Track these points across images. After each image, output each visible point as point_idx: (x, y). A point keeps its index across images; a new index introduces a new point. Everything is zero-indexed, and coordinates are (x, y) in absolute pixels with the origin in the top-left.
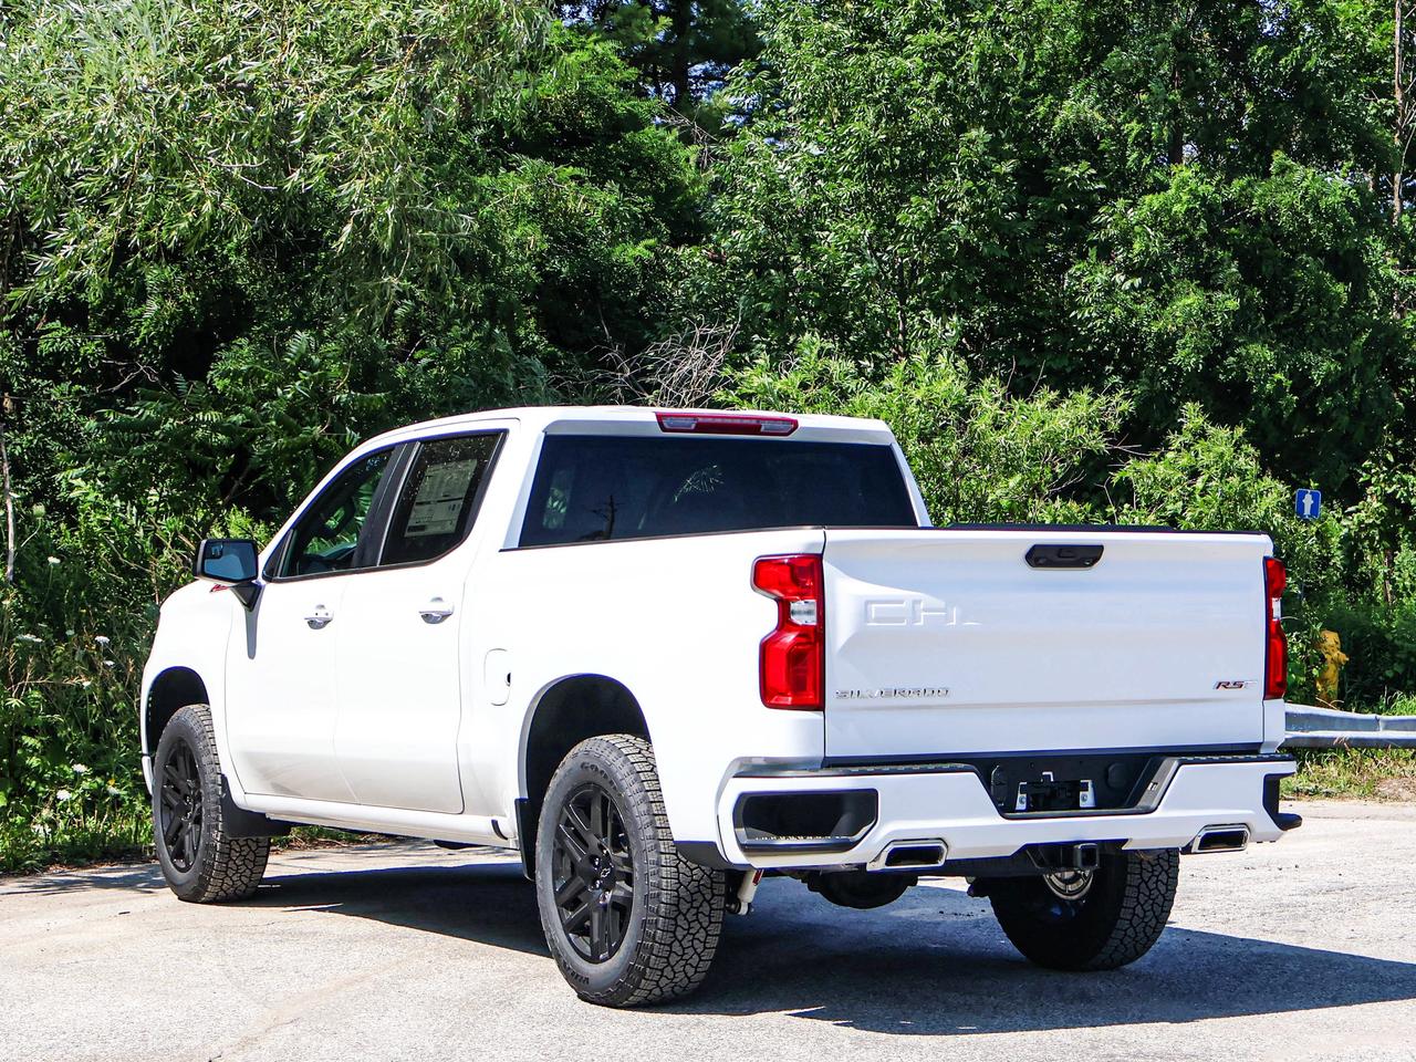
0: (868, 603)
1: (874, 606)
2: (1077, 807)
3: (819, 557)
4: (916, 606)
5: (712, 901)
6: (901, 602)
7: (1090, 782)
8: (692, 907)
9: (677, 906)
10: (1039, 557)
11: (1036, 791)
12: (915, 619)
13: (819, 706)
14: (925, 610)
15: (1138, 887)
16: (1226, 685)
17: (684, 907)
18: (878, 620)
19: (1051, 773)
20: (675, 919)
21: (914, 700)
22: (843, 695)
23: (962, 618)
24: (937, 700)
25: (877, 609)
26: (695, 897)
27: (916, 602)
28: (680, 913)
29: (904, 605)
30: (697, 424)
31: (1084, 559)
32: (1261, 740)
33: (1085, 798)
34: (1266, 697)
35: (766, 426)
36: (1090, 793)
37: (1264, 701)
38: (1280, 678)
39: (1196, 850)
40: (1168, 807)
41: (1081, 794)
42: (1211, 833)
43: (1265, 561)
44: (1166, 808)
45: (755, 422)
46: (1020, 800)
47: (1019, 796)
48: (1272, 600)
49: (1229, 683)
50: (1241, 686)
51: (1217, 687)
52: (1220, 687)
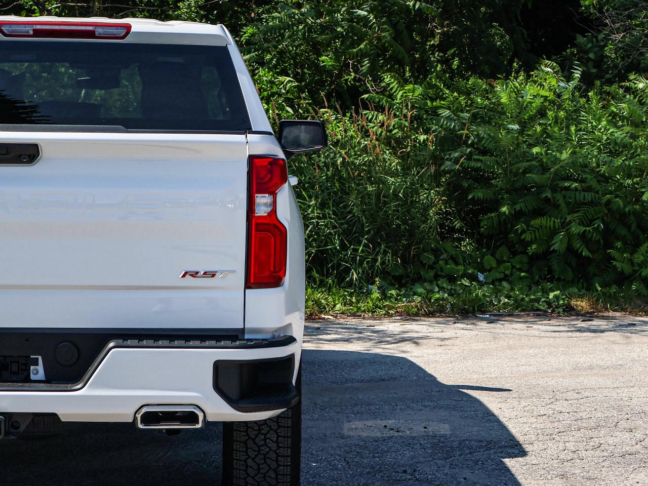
2: (28, 380)
7: (40, 358)
16: (195, 274)
30: (34, 30)
31: (20, 156)
32: (242, 327)
33: (35, 372)
34: (248, 286)
35: (99, 31)
36: (40, 368)
37: (247, 290)
38: (272, 269)
39: (141, 426)
40: (96, 386)
41: (32, 368)
42: (160, 412)
43: (252, 159)
44: (93, 386)
45: (90, 28)
48: (257, 195)
49: (197, 273)
50: (213, 276)
51: (184, 276)
52: (187, 276)
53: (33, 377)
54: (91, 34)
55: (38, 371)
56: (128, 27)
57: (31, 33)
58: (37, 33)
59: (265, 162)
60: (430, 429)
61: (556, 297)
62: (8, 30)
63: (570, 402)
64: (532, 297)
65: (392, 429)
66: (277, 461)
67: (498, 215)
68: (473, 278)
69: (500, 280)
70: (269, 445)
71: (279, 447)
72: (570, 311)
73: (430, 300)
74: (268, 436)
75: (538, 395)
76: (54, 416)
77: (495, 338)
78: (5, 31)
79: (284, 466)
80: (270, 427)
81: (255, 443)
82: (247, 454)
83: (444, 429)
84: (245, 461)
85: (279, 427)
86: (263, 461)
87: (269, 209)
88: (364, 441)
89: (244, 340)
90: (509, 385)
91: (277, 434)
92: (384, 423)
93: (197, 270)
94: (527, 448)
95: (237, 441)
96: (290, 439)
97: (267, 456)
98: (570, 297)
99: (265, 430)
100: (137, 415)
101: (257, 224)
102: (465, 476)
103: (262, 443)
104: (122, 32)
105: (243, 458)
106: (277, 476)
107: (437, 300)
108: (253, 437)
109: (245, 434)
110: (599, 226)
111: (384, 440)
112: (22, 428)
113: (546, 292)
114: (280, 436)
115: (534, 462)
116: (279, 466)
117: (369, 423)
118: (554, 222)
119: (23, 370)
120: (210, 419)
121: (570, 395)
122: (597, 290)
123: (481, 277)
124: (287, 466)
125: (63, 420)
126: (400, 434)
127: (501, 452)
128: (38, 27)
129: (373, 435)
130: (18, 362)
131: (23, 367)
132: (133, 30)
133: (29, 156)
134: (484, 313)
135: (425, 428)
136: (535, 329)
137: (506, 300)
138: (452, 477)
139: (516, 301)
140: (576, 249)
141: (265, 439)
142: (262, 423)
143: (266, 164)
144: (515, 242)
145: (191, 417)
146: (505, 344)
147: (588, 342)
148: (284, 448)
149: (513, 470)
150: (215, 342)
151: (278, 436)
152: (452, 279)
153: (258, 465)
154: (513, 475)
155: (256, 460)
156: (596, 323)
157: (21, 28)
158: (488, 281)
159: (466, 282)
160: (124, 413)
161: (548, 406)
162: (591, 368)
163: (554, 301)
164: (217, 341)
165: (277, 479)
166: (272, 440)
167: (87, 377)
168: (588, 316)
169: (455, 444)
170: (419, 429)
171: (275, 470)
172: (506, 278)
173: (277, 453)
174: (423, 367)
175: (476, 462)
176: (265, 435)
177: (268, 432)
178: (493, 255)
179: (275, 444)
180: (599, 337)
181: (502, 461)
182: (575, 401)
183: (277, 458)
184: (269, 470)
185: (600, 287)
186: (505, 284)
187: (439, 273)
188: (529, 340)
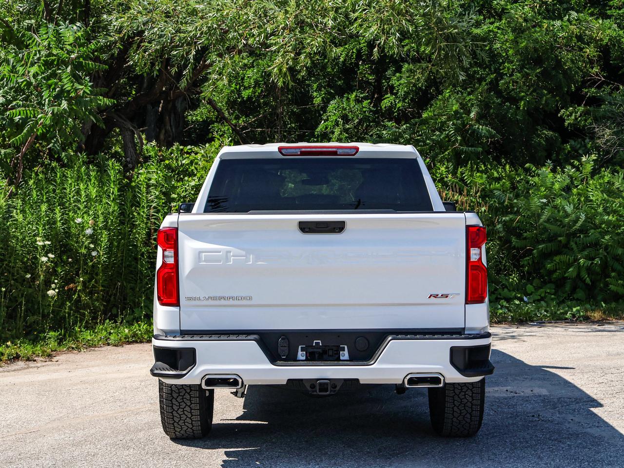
0: (200, 252)
1: (204, 254)
2: (338, 359)
3: (177, 229)
4: (228, 254)
5: (191, 393)
7: (346, 347)
8: (179, 395)
9: (171, 394)
10: (305, 227)
11: (311, 350)
12: (227, 260)
13: (177, 304)
14: (233, 256)
15: (453, 397)
16: (436, 296)
17: (175, 395)
18: (205, 261)
19: (320, 341)
20: (171, 401)
21: (231, 302)
22: (189, 299)
23: (256, 260)
24: (244, 302)
25: (204, 255)
26: (181, 390)
27: (228, 252)
28: (173, 398)
29: (221, 253)
30: (301, 152)
31: (334, 228)
32: (464, 327)
33: (343, 355)
34: (466, 303)
35: (340, 151)
36: (346, 352)
37: (466, 305)
38: (480, 293)
39: (407, 386)
40: (382, 362)
41: (341, 352)
42: (416, 378)
43: (468, 227)
44: (381, 362)
45: (334, 150)
46: (301, 355)
47: (300, 353)
48: (471, 249)
49: (438, 295)
50: (447, 297)
51: (430, 297)
52: (432, 297)
53: (342, 358)
54: (335, 153)
55: (345, 355)
56: (357, 149)
57: (299, 153)
58: (303, 153)
59: (475, 229)
60: (535, 392)
61: (578, 311)
62: (285, 152)
63: (615, 375)
64: (561, 311)
65: (512, 392)
66: (472, 408)
67: (532, 258)
68: (521, 299)
69: (539, 301)
70: (467, 398)
71: (473, 400)
72: (587, 320)
73: (496, 314)
74: (467, 393)
75: (593, 371)
76: (357, 380)
77: (549, 337)
78: (283, 152)
79: (476, 411)
80: (468, 387)
81: (459, 397)
82: (454, 404)
83: (544, 392)
84: (453, 408)
86: (463, 408)
87: (478, 257)
88: (498, 399)
89: (464, 334)
90: (571, 365)
91: (472, 391)
92: (505, 389)
93: (437, 293)
94: (602, 402)
95: (448, 396)
96: (479, 396)
97: (466, 405)
98: (586, 311)
99: (465, 389)
100: (405, 379)
101: (472, 266)
102: (572, 418)
103: (463, 397)
104: (354, 151)
105: (452, 406)
106: (471, 417)
107: (501, 314)
108: (458, 393)
109: (453, 392)
110: (598, 262)
111: (510, 398)
112: (338, 388)
113: (571, 308)
115: (610, 410)
116: (472, 411)
117: (496, 389)
118: (569, 259)
119: (335, 354)
120: (447, 381)
121: (613, 370)
122: (602, 306)
123: (525, 299)
124: (478, 411)
125: (361, 382)
126: (518, 395)
127: (586, 405)
128: (303, 150)
129: (502, 396)
130: (333, 349)
131: (336, 352)
132: (360, 150)
133: (340, 228)
134: (532, 321)
135: (532, 391)
136: (570, 331)
137: (546, 313)
138: (564, 419)
139: (552, 314)
140: (584, 279)
141: (465, 395)
142: (463, 385)
143: (476, 230)
144: (545, 275)
145: (436, 380)
146: (556, 340)
147: (609, 339)
148: (476, 400)
149: (599, 415)
150: (441, 336)
151: (473, 393)
152: (508, 300)
153: (461, 410)
154: (600, 418)
155: (459, 407)
156: (607, 327)
157: (293, 151)
158: (530, 301)
159: (517, 302)
160: (397, 378)
161: (603, 378)
162: (618, 354)
163: (577, 314)
164: (442, 335)
165: (471, 419)
166: (469, 395)
167: (376, 358)
168: (601, 322)
169: (556, 400)
170: (528, 392)
171: (470, 414)
172: (542, 299)
173: (472, 404)
174: (512, 355)
175: (574, 410)
176: (465, 392)
177: (467, 391)
178: (531, 284)
179: (471, 398)
180: (614, 335)
181: (590, 410)
182: (618, 374)
183: (472, 406)
184: (466, 414)
185: (605, 304)
186: (543, 303)
187: (499, 296)
188: (571, 338)
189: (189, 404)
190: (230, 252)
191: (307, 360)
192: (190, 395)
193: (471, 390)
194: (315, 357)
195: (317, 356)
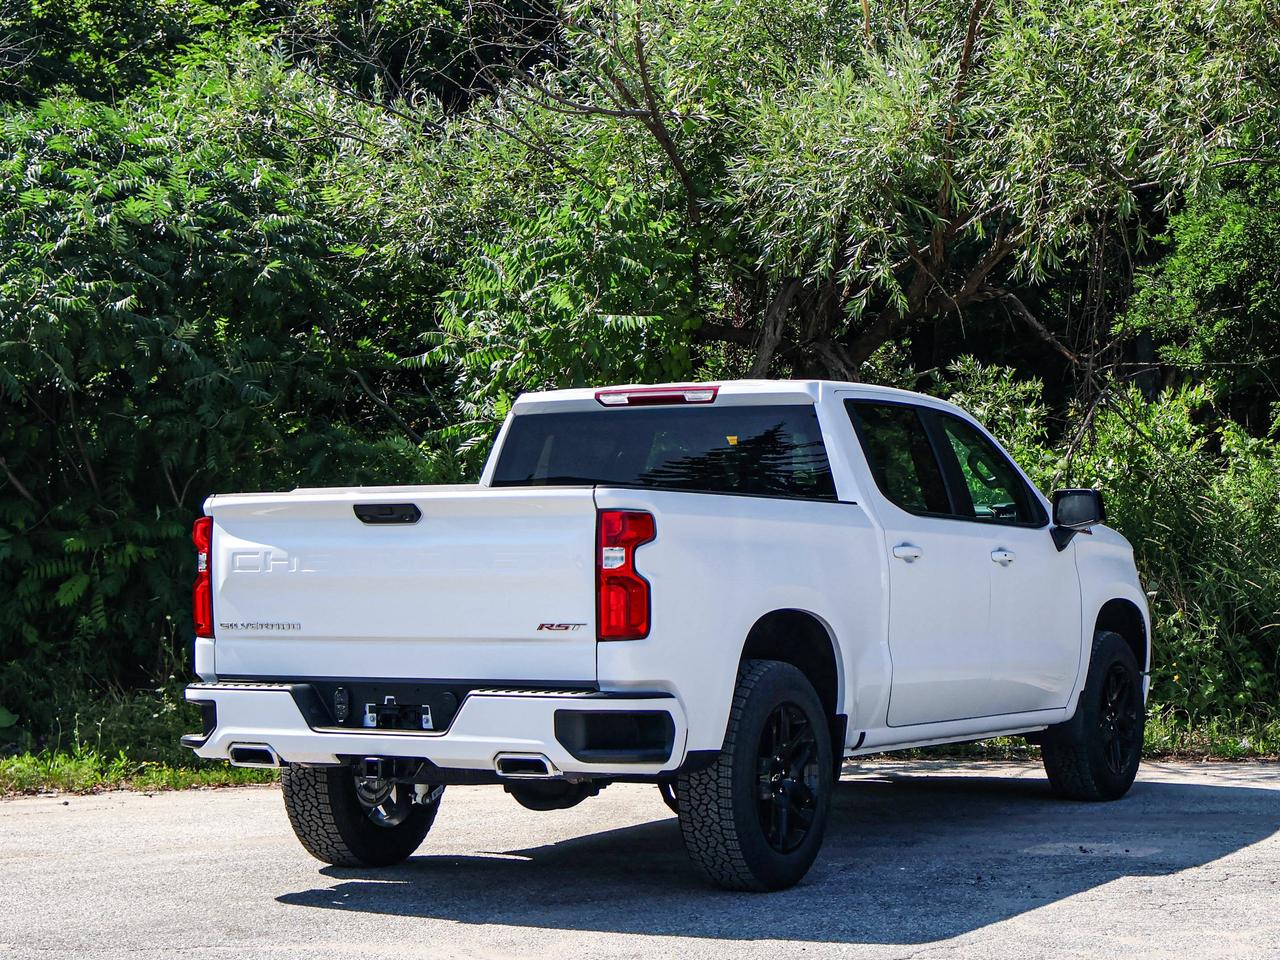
0: (234, 554)
1: (239, 556)
3: (213, 519)
4: (268, 556)
6: (257, 553)
7: (429, 708)
8: (301, 789)
11: (383, 711)
12: (266, 566)
13: (211, 635)
14: (274, 560)
16: (550, 627)
18: (240, 568)
20: (292, 798)
21: (275, 632)
22: (226, 626)
23: (301, 566)
24: (292, 633)
25: (239, 559)
26: (302, 781)
27: (268, 553)
28: (294, 793)
29: (259, 556)
30: (629, 398)
31: (403, 516)
32: (595, 680)
34: (599, 639)
35: (688, 395)
36: (430, 717)
37: (597, 643)
41: (424, 716)
43: (600, 513)
44: (456, 733)
46: (370, 718)
47: (369, 716)
48: (604, 549)
49: (552, 625)
50: (567, 628)
51: (539, 628)
52: (545, 629)
53: (424, 725)
54: (682, 399)
55: (428, 721)
56: (715, 390)
57: (627, 401)
58: (633, 401)
59: (618, 516)
62: (606, 400)
65: (1083, 850)
70: (712, 816)
71: (721, 819)
76: (427, 759)
78: (604, 401)
85: (720, 797)
87: (620, 564)
89: (599, 692)
93: (552, 623)
96: (731, 812)
100: (495, 761)
101: (605, 578)
104: (710, 395)
109: (688, 803)
114: (722, 808)
116: (725, 839)
119: (417, 719)
130: (413, 711)
131: (417, 716)
132: (720, 392)
145: (539, 766)
151: (720, 807)
160: (484, 760)
166: (713, 811)
167: (450, 724)
173: (721, 826)
176: (707, 805)
179: (717, 816)
183: (722, 831)
189: (316, 805)
190: (270, 553)
191: (378, 727)
192: (315, 789)
193: (716, 802)
194: (389, 721)
195: (393, 721)
